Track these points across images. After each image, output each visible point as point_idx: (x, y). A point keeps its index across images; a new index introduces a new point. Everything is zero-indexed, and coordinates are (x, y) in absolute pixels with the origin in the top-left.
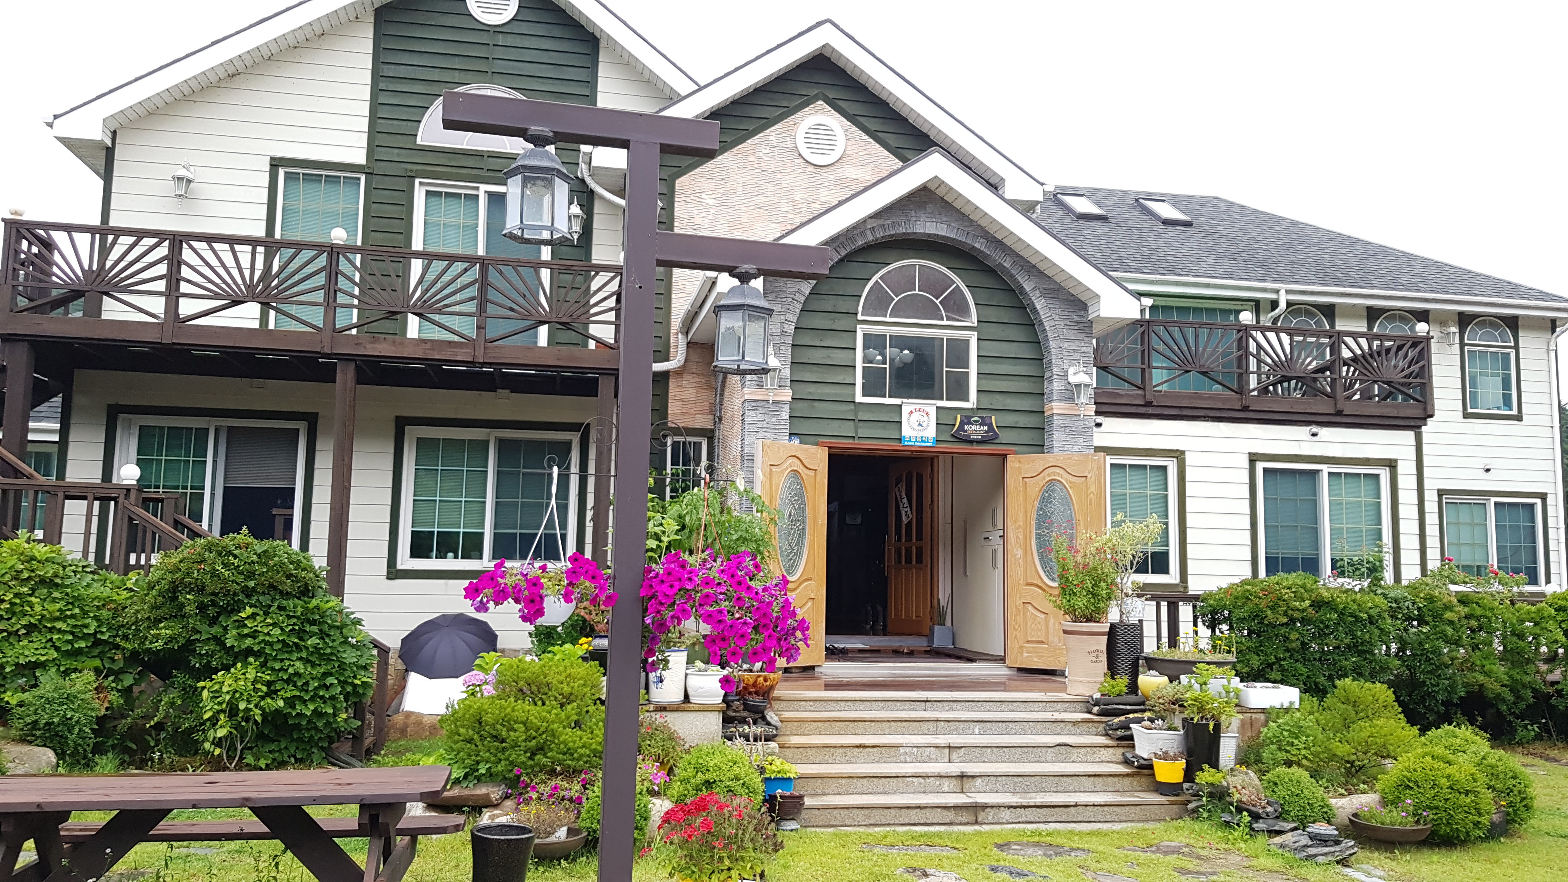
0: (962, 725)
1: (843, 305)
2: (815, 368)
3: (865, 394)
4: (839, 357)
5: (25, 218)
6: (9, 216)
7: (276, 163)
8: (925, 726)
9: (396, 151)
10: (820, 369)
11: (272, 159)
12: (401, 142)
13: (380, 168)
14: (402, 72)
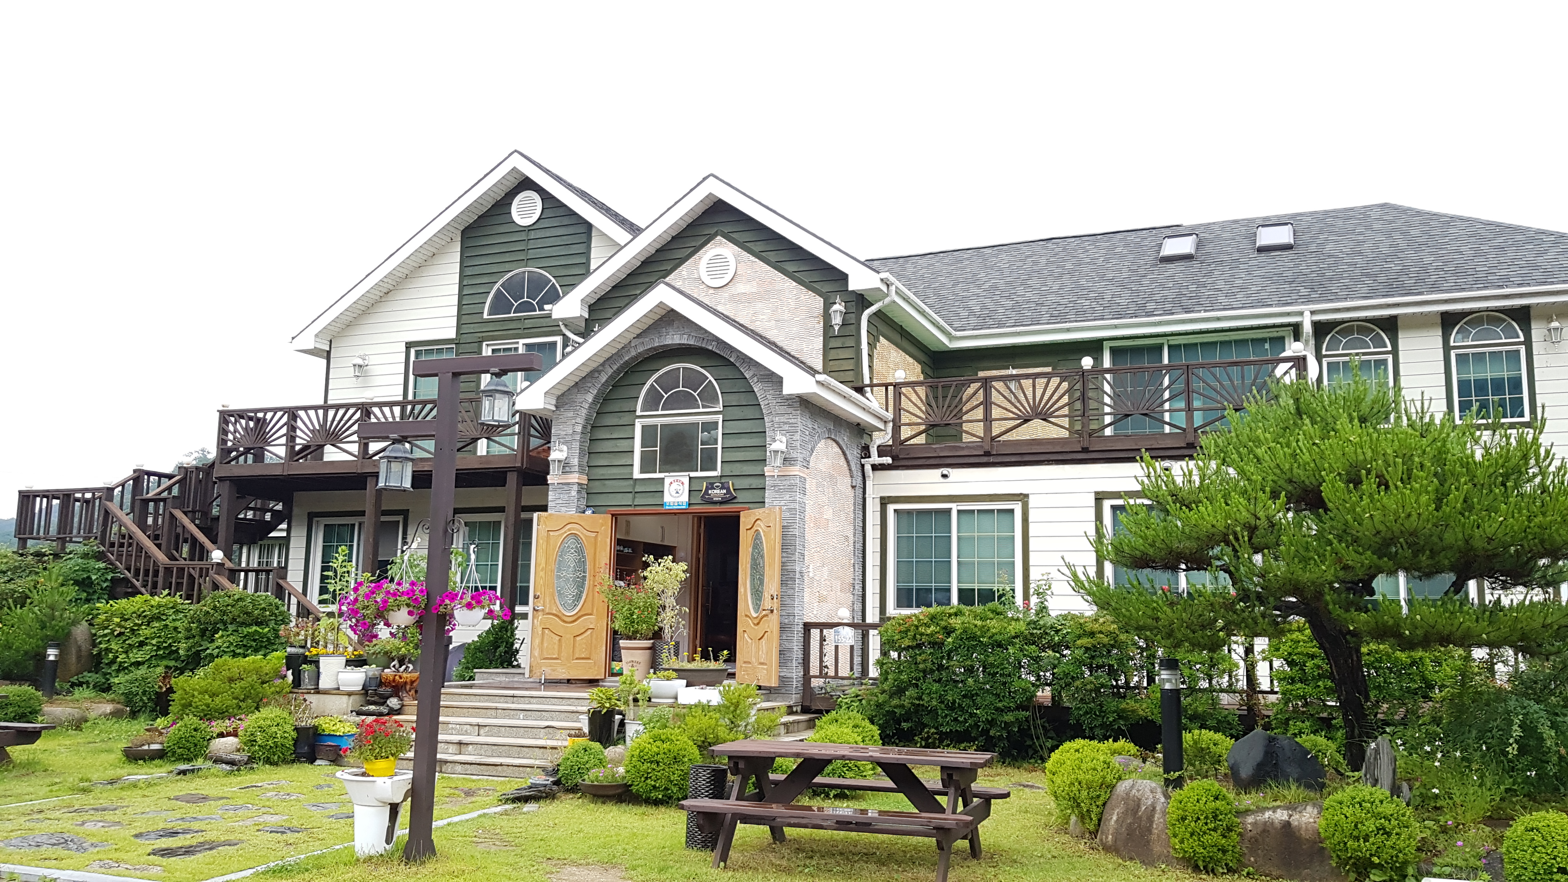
0: (512, 712)
1: (626, 406)
2: (606, 455)
3: (642, 472)
4: (623, 445)
5: (230, 408)
6: (221, 408)
7: (409, 345)
8: (490, 712)
9: (472, 325)
10: (611, 455)
11: (406, 343)
12: (476, 318)
13: (465, 339)
14: (477, 270)
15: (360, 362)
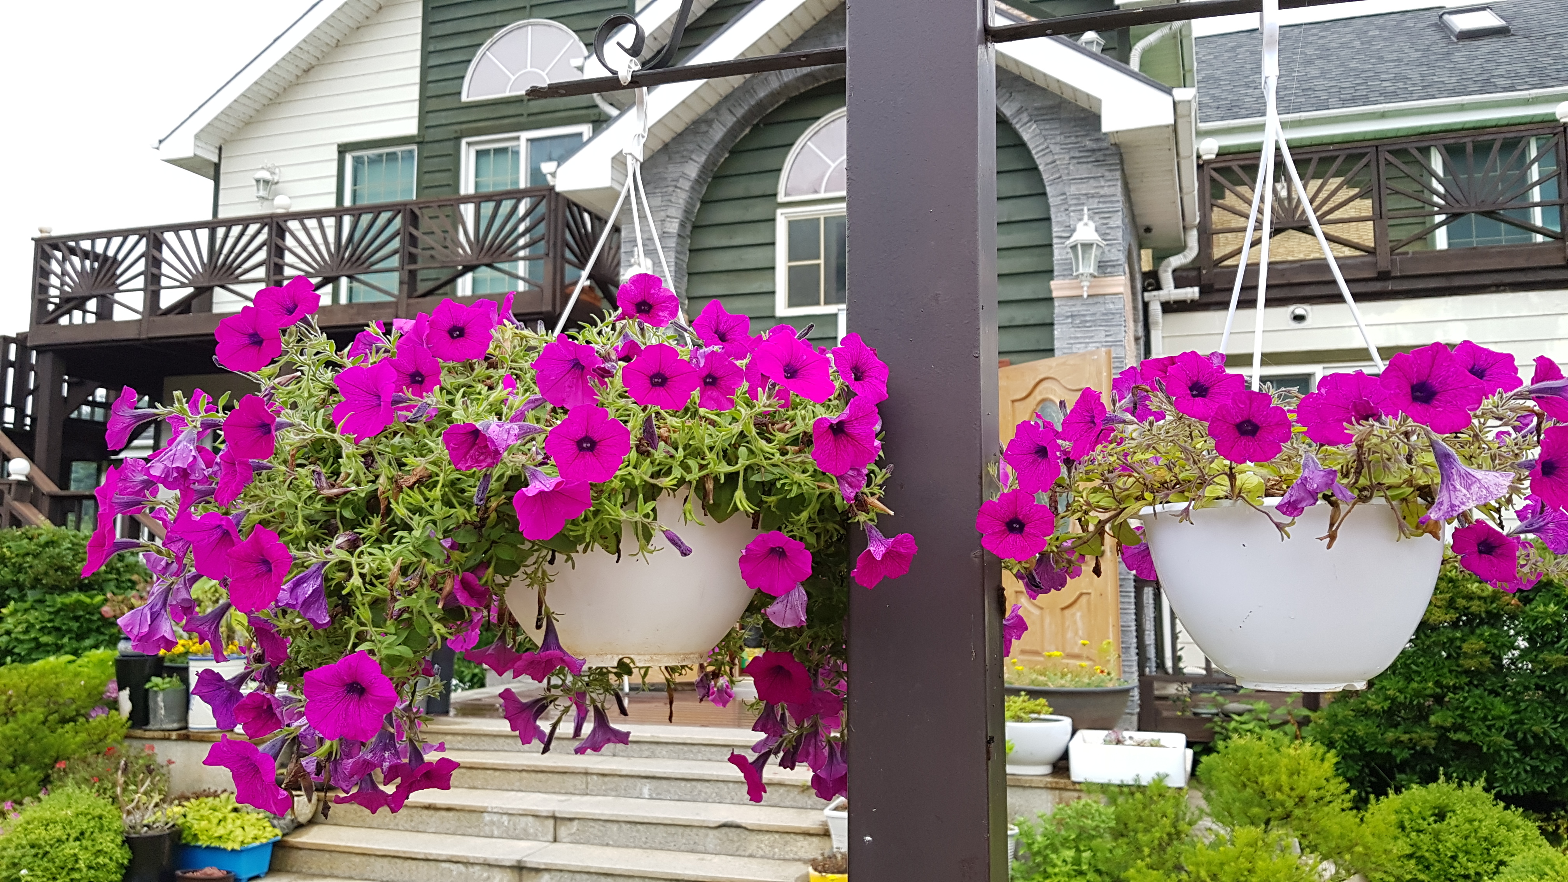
1: (757, 186)
3: (791, 304)
5: (54, 233)
6: (38, 235)
7: (343, 149)
9: (443, 114)
11: (339, 146)
12: (448, 103)
13: (431, 135)
14: (449, 28)
15: (266, 175)
